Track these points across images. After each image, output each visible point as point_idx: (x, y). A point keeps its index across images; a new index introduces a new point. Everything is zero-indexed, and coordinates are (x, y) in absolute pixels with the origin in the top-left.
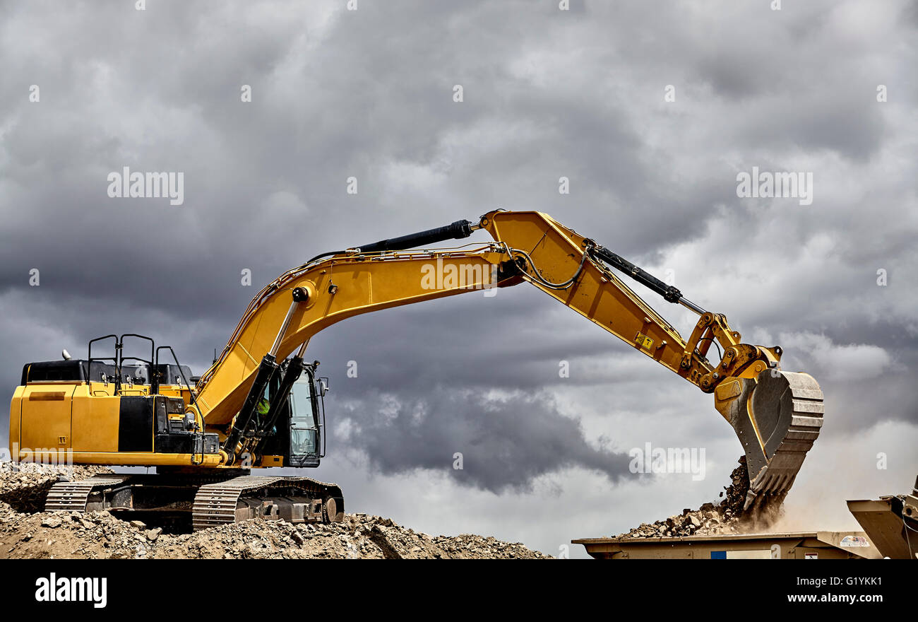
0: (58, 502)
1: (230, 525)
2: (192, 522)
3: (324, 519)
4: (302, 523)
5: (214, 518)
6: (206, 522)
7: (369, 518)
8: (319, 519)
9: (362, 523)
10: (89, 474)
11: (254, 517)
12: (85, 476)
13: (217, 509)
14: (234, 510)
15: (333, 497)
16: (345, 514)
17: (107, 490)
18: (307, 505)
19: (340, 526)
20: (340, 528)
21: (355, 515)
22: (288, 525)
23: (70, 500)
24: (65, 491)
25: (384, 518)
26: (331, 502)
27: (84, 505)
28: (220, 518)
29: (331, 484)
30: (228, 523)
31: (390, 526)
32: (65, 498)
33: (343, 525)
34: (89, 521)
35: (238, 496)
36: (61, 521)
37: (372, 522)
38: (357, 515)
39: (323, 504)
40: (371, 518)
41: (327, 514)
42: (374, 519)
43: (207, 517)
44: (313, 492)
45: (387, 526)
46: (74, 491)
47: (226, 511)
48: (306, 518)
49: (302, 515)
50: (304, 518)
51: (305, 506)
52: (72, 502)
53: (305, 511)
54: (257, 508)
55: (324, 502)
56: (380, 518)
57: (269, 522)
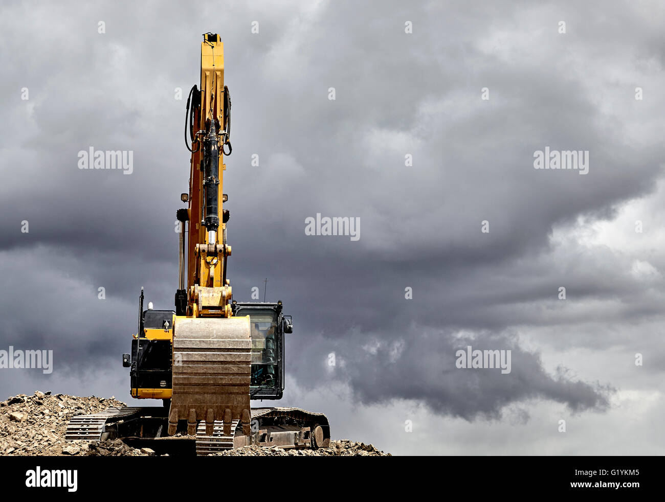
0: (77, 433)
1: (229, 451)
2: (196, 449)
3: (312, 444)
4: (293, 448)
5: (215, 445)
6: (208, 449)
7: (353, 444)
8: (308, 445)
9: (347, 448)
10: (104, 407)
11: (251, 444)
12: (100, 409)
13: (217, 437)
14: (233, 438)
15: (320, 424)
16: (331, 441)
17: (120, 422)
18: (298, 432)
19: (326, 452)
20: (327, 453)
21: (339, 441)
22: (280, 451)
23: (87, 431)
24: (82, 423)
25: (366, 444)
26: (318, 429)
27: (100, 435)
28: (221, 445)
29: (318, 413)
30: (227, 450)
31: (371, 451)
32: (82, 429)
33: (330, 450)
34: (104, 449)
35: (236, 425)
36: (79, 449)
37: (356, 448)
38: (342, 441)
39: (311, 431)
40: (354, 444)
41: (315, 440)
42: (356, 444)
43: (208, 445)
44: (303, 421)
45: (368, 451)
46: (91, 423)
47: (225, 439)
48: (296, 444)
49: (293, 441)
50: (295, 444)
51: (296, 434)
52: (89, 433)
53: (295, 438)
54: (253, 436)
55: (312, 429)
56: (362, 444)
57: (264, 448)
